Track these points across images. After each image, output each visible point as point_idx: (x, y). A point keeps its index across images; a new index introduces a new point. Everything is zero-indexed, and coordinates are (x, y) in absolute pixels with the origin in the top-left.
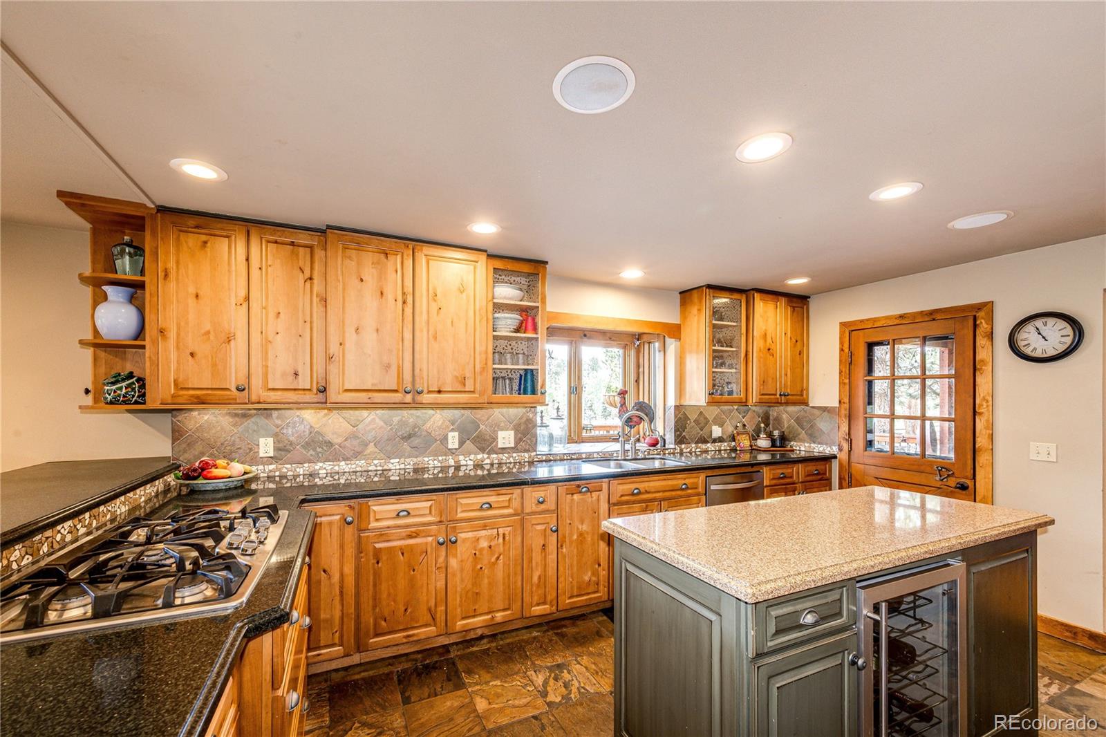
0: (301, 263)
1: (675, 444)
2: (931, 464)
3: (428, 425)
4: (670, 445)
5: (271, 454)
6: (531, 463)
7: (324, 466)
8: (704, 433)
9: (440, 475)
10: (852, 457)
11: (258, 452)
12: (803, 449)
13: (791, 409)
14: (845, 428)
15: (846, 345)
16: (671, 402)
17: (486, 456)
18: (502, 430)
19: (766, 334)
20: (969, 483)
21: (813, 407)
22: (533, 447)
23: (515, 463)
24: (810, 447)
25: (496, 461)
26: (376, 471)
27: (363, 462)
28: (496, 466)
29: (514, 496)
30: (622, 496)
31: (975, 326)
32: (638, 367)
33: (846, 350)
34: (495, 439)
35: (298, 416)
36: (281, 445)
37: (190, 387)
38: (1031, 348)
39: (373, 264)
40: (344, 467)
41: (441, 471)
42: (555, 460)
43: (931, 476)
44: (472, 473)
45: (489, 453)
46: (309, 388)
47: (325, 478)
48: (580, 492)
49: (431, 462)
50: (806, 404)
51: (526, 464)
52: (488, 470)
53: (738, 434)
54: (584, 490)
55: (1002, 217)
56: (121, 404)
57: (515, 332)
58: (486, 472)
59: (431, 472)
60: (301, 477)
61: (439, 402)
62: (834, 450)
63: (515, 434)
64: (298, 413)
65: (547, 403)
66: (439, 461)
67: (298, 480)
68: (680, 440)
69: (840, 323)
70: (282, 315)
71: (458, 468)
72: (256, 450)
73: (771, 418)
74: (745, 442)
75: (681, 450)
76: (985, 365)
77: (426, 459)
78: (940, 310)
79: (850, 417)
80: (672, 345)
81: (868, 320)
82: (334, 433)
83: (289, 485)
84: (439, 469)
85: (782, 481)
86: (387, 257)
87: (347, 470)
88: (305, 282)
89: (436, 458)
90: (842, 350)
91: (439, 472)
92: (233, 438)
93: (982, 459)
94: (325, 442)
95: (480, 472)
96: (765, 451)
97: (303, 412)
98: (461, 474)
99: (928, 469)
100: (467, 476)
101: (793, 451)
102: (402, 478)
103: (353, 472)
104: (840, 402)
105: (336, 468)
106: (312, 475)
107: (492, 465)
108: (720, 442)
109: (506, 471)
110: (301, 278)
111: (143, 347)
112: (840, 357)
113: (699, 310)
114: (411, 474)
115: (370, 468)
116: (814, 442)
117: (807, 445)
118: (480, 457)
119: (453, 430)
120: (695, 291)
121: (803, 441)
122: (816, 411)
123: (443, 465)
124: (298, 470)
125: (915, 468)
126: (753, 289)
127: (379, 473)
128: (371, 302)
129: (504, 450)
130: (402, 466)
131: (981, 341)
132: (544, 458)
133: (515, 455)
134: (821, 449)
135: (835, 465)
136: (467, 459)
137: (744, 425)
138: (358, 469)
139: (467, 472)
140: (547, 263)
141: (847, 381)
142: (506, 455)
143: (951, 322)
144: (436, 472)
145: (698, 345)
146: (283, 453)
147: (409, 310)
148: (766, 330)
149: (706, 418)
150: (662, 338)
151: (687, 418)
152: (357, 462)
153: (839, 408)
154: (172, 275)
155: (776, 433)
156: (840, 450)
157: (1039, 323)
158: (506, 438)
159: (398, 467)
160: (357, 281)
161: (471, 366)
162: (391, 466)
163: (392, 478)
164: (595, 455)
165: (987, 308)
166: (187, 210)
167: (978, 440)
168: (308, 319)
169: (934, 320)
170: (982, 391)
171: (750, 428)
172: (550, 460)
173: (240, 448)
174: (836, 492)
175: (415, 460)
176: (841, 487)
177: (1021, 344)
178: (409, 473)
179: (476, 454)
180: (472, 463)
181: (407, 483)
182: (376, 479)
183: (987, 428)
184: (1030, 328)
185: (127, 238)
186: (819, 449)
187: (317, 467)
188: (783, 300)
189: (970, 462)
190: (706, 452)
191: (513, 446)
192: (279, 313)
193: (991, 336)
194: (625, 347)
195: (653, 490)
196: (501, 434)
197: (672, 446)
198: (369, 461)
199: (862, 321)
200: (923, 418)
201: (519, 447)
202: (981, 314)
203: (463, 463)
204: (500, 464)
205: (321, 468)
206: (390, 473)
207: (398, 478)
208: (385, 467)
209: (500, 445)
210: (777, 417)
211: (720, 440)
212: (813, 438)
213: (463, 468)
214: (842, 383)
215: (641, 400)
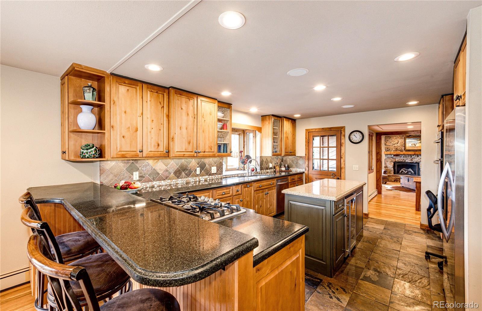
0: (160, 100)
1: (260, 170)
2: (330, 173)
3: (190, 165)
4: (258, 170)
5: (138, 179)
6: (221, 179)
7: (156, 183)
8: (267, 166)
9: (194, 185)
10: (309, 172)
11: (133, 178)
12: (294, 170)
13: (290, 157)
14: (307, 163)
15: (307, 136)
16: (258, 155)
17: (208, 177)
18: (213, 166)
19: (286, 132)
20: (340, 178)
21: (297, 156)
22: (221, 173)
23: (217, 179)
24: (296, 170)
25: (211, 179)
26: (174, 184)
27: (169, 181)
28: (211, 180)
29: (231, 189)
30: (257, 188)
31: (341, 133)
32: (244, 142)
33: (307, 138)
34: (211, 170)
35: (147, 162)
36: (141, 175)
37: (123, 150)
38: (353, 140)
39: (185, 102)
40: (163, 183)
41: (194, 183)
42: (228, 177)
43: (330, 176)
44: (204, 184)
45: (209, 175)
46: (163, 151)
47: (156, 188)
48: (247, 187)
49: (191, 180)
50: (295, 155)
51: (220, 179)
52: (209, 182)
53: (276, 166)
54: (248, 186)
55: (353, 106)
56: (92, 158)
57: (220, 129)
58: (208, 183)
59: (191, 184)
60: (148, 188)
61: (204, 156)
62: (304, 170)
63: (217, 168)
64: (147, 161)
65: (232, 156)
66: (194, 179)
67: (147, 189)
68: (261, 169)
69: (306, 129)
70: (154, 121)
71: (199, 182)
72: (132, 177)
73: (284, 160)
74: (278, 169)
75: (262, 172)
76: (343, 144)
77: (190, 179)
78: (333, 127)
79: (308, 159)
80: (258, 135)
81: (314, 129)
82: (160, 169)
83: (144, 192)
84: (194, 182)
85: (293, 181)
86: (189, 100)
87: (164, 184)
88: (162, 108)
89: (193, 178)
90: (306, 138)
91: (194, 184)
92: (124, 173)
93: (343, 170)
94: (157, 173)
95: (206, 183)
96: (284, 171)
97: (149, 161)
98: (201, 184)
99: (329, 174)
100: (203, 185)
101: (291, 171)
102: (182, 187)
103: (166, 185)
104: (305, 155)
105: (160, 184)
106: (153, 187)
107: (210, 180)
108: (271, 169)
109: (214, 182)
110: (160, 106)
111: (104, 133)
112: (306, 140)
113: (269, 123)
114: (185, 185)
115: (172, 183)
116: (298, 168)
117: (295, 169)
118: (206, 177)
119: (198, 167)
120: (267, 116)
121: (294, 168)
122: (298, 158)
123: (195, 181)
124: (147, 185)
125: (326, 174)
126: (283, 117)
127: (175, 185)
128: (184, 117)
129: (213, 174)
130: (182, 182)
131: (342, 137)
132: (225, 177)
133: (216, 176)
134: (300, 170)
135: (304, 175)
136: (202, 178)
137: (277, 163)
138: (168, 184)
139: (202, 183)
140: (232, 104)
141: (307, 148)
142: (214, 176)
143: (335, 131)
144: (193, 183)
145: (268, 135)
146: (142, 178)
147: (196, 121)
148: (286, 131)
149: (268, 161)
150: (255, 131)
151: (263, 161)
152: (168, 181)
153: (305, 156)
154: (117, 103)
155: (286, 165)
156: (306, 170)
157: (355, 133)
158: (214, 170)
159: (181, 182)
160: (180, 109)
161: (213, 142)
162: (179, 182)
163: (179, 187)
164: (239, 175)
165: (343, 128)
166: (122, 76)
167: (342, 165)
168: (162, 123)
169: (331, 130)
170: (343, 151)
171: (279, 164)
172: (227, 178)
173: (126, 177)
174: (305, 185)
175: (186, 179)
176: (306, 183)
177: (351, 138)
178: (184, 184)
179: (205, 176)
180: (203, 179)
181: (183, 189)
182: (174, 187)
183: (344, 162)
184: (353, 134)
185: (90, 84)
186: (299, 170)
187: (154, 184)
188: (290, 120)
189: (340, 172)
190: (268, 172)
191: (216, 172)
192: (153, 120)
193: (344, 136)
194: (239, 135)
195: (264, 185)
196: (213, 168)
197: (259, 171)
198: (172, 180)
199: (312, 129)
200: (328, 159)
201: (218, 173)
202: (342, 130)
203: (201, 180)
204: (212, 179)
205: (155, 184)
206: (178, 185)
207: (181, 187)
208: (177, 183)
209: (212, 173)
210: (286, 160)
211: (271, 168)
212: (297, 167)
213: (201, 182)
214: (306, 149)
215: (247, 154)
